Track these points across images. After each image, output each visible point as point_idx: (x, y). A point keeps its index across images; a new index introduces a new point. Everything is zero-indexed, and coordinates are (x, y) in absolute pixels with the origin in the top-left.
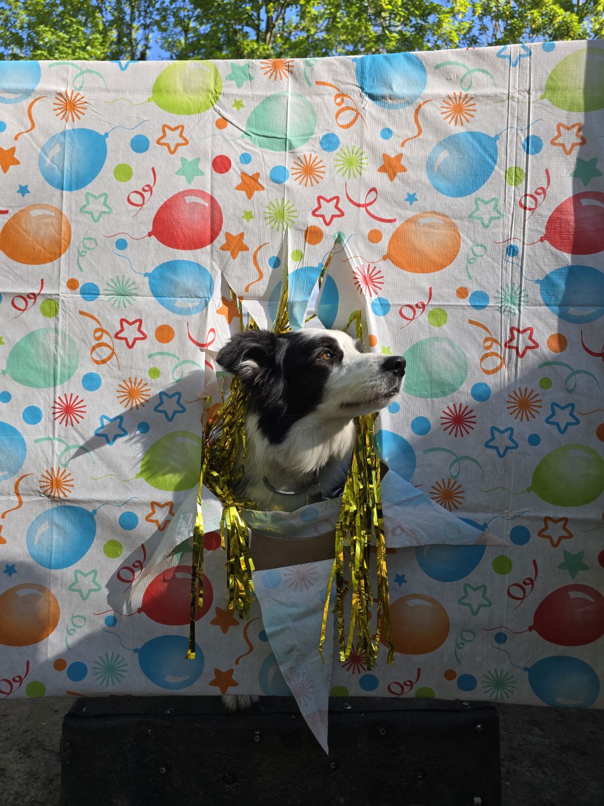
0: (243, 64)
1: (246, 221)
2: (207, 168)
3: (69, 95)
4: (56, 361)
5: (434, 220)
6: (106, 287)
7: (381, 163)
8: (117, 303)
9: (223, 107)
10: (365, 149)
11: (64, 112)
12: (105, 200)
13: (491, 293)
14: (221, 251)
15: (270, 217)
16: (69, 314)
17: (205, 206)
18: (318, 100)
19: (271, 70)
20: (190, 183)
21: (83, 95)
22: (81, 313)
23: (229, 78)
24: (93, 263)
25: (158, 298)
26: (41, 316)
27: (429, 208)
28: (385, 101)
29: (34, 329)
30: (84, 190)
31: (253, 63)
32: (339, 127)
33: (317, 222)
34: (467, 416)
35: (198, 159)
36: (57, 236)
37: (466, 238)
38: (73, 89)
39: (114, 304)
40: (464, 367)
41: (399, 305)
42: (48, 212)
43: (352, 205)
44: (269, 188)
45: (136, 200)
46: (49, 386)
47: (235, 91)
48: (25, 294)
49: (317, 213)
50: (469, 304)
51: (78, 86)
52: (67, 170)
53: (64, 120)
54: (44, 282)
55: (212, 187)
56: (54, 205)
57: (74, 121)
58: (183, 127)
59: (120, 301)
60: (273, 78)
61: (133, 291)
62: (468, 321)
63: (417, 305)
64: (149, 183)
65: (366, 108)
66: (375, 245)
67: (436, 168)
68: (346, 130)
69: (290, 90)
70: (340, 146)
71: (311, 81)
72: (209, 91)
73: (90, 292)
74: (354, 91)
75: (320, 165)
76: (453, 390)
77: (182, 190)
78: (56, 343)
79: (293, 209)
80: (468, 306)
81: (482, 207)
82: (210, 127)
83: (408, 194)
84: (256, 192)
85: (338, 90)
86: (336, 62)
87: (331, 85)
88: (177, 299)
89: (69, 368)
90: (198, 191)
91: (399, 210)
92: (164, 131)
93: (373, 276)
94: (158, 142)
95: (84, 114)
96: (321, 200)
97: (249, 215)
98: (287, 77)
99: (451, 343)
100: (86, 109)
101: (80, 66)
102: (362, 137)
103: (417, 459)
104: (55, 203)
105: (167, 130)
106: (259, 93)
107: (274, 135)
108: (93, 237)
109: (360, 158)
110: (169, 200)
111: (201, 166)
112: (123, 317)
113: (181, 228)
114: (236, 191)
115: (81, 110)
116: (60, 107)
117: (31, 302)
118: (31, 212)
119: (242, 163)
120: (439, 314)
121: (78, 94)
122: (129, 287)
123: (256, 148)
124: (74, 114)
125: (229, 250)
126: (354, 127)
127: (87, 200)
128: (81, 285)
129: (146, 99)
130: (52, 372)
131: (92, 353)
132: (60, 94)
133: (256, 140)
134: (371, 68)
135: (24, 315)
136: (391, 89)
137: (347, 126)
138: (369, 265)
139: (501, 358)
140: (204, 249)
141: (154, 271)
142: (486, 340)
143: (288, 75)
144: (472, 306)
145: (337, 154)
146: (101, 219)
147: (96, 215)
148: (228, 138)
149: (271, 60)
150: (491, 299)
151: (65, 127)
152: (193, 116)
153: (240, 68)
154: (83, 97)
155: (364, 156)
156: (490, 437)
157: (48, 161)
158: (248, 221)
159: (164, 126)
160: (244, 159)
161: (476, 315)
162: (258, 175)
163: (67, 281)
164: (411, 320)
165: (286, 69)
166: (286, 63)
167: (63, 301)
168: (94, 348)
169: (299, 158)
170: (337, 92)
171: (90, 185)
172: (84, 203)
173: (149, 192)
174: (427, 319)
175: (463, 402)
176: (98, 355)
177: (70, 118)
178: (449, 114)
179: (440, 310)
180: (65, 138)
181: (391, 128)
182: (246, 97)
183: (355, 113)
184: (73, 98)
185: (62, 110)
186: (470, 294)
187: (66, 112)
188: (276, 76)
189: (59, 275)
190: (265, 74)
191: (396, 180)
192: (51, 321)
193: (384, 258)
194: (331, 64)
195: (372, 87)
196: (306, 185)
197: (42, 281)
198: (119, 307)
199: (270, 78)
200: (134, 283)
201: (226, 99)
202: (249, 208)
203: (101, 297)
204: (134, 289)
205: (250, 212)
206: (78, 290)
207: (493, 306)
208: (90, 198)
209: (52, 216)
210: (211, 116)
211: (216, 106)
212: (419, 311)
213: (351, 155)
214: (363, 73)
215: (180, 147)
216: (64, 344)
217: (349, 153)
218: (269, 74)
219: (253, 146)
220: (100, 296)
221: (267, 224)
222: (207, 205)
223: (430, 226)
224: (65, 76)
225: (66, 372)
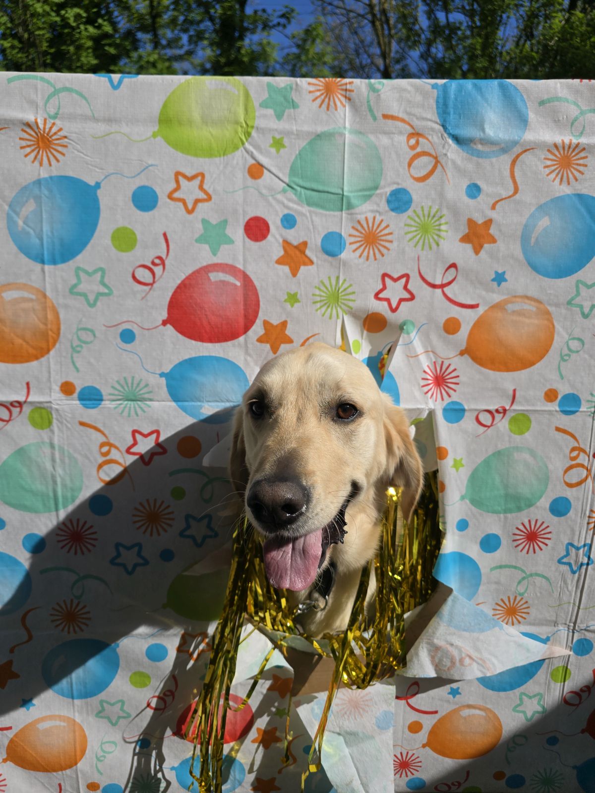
0: (283, 85)
1: (290, 306)
2: (238, 233)
3: (41, 126)
4: (55, 482)
5: (526, 307)
6: (112, 391)
7: (464, 230)
8: (127, 411)
9: (257, 147)
10: (445, 211)
11: (35, 152)
12: (103, 277)
13: (584, 396)
14: (258, 344)
15: (321, 301)
16: (67, 426)
17: (235, 285)
18: (385, 140)
19: (322, 94)
20: (215, 254)
21: (61, 126)
22: (82, 424)
23: (264, 105)
24: (92, 360)
25: (180, 403)
26: (31, 430)
27: (520, 292)
28: (475, 147)
29: (23, 443)
30: (72, 264)
31: (297, 84)
32: (412, 180)
33: (381, 308)
34: (543, 532)
35: (225, 222)
36: (42, 326)
37: (561, 330)
38: (46, 116)
39: (123, 412)
40: (545, 480)
41: (476, 410)
42: (26, 295)
43: (425, 286)
44: (319, 262)
45: (144, 277)
46: (50, 511)
47: (274, 124)
48: (7, 402)
49: (381, 296)
50: (558, 409)
51: (52, 112)
52: (47, 235)
53: (37, 163)
54: (31, 386)
55: (245, 260)
56: (34, 285)
57: (50, 165)
58: (202, 175)
59: (130, 407)
60: (324, 106)
61: (146, 396)
62: (554, 428)
63: (497, 411)
64: (159, 254)
65: (449, 154)
66: (451, 336)
67: (533, 240)
68: (421, 184)
69: (347, 125)
70: (413, 205)
71: (376, 113)
72: (237, 123)
73: (91, 397)
74: (433, 129)
75: (386, 231)
76: (530, 504)
77: (205, 264)
78: (53, 460)
79: (350, 290)
80: (556, 411)
81: (584, 291)
82: (241, 176)
83: (496, 273)
84: (302, 268)
85: (412, 127)
86: (409, 88)
87: (403, 121)
88: (203, 404)
89: (72, 490)
90: (227, 265)
91: (484, 293)
92: (177, 182)
93: (446, 376)
94: (170, 197)
95: (63, 154)
96: (387, 279)
97: (293, 298)
98: (344, 106)
99: (533, 453)
100: (66, 146)
101: (53, 82)
102: (441, 195)
103: (482, 576)
104: (35, 280)
105: (181, 178)
106: (306, 128)
107: (326, 189)
108: (89, 327)
109: (437, 223)
110: (188, 278)
111: (229, 231)
112: (135, 428)
113: (206, 315)
114: (277, 266)
115: (60, 149)
116: (29, 143)
117: (16, 411)
118: (4, 295)
119: (285, 227)
120: (522, 421)
121: (54, 124)
122: (140, 390)
123: (302, 207)
124: (49, 154)
125: (267, 342)
126: (430, 180)
127: (78, 276)
128: (78, 390)
129: (150, 134)
130: (51, 494)
131: (98, 471)
132: (28, 125)
133: (303, 196)
134: (456, 99)
135: (9, 427)
136: (483, 130)
137: (422, 179)
138: (443, 362)
139: (587, 470)
140: (236, 342)
141: (172, 370)
142: (573, 449)
143: (344, 103)
144: (562, 411)
145: (409, 217)
146: (99, 303)
147: (91, 298)
148: (264, 191)
149: (322, 79)
150: (583, 402)
151: (39, 174)
152: (217, 160)
153: (279, 91)
154: (61, 130)
155: (443, 221)
156: (564, 553)
157: (20, 223)
158: (292, 306)
159: (178, 174)
160: (287, 221)
161: (565, 421)
162: (305, 244)
163: (59, 384)
164: (489, 427)
165: (342, 95)
166: (342, 85)
167: (57, 410)
168: (100, 466)
169: (359, 222)
170: (410, 130)
171: (79, 257)
172: (74, 281)
173: (161, 267)
174: (507, 426)
175: (539, 517)
176: (108, 475)
177: (45, 158)
178: (553, 168)
179: (524, 415)
180: (40, 190)
181: (479, 183)
182: (289, 133)
183: (434, 161)
184: (47, 130)
185: (33, 148)
186: (560, 397)
187: (39, 152)
188: (329, 104)
189: (50, 377)
190: (314, 100)
191: (483, 253)
192: (45, 435)
193: (462, 353)
194: (402, 90)
195: (457, 126)
196: (367, 259)
197: (28, 384)
198: (129, 416)
199: (320, 106)
200: (147, 385)
201: (261, 135)
202: (293, 289)
203: (106, 404)
204: (148, 393)
205: (295, 295)
206: (76, 395)
207: (584, 412)
208: (82, 274)
209: (31, 300)
210: (240, 160)
211: (247, 145)
212: (498, 417)
213: (426, 218)
214: (445, 105)
215: (200, 205)
216: (63, 461)
217: (424, 216)
218: (319, 101)
219: (298, 204)
220: (103, 402)
221: (317, 310)
222: (238, 284)
223: (520, 313)
224: (33, 96)
225: (69, 495)
